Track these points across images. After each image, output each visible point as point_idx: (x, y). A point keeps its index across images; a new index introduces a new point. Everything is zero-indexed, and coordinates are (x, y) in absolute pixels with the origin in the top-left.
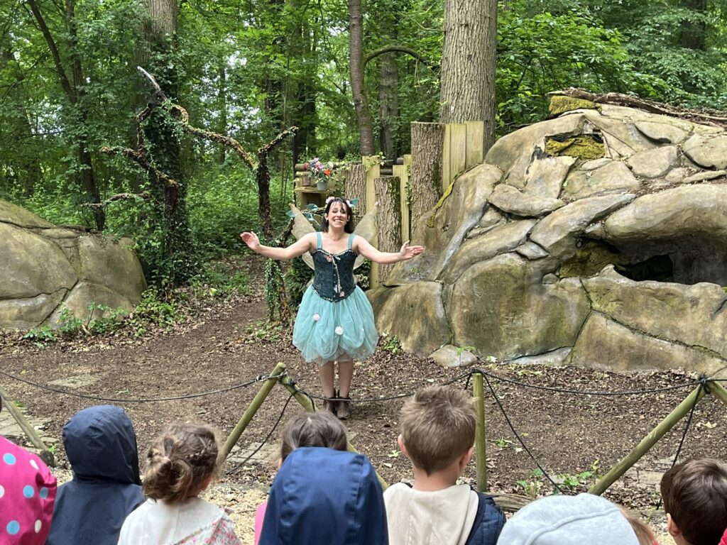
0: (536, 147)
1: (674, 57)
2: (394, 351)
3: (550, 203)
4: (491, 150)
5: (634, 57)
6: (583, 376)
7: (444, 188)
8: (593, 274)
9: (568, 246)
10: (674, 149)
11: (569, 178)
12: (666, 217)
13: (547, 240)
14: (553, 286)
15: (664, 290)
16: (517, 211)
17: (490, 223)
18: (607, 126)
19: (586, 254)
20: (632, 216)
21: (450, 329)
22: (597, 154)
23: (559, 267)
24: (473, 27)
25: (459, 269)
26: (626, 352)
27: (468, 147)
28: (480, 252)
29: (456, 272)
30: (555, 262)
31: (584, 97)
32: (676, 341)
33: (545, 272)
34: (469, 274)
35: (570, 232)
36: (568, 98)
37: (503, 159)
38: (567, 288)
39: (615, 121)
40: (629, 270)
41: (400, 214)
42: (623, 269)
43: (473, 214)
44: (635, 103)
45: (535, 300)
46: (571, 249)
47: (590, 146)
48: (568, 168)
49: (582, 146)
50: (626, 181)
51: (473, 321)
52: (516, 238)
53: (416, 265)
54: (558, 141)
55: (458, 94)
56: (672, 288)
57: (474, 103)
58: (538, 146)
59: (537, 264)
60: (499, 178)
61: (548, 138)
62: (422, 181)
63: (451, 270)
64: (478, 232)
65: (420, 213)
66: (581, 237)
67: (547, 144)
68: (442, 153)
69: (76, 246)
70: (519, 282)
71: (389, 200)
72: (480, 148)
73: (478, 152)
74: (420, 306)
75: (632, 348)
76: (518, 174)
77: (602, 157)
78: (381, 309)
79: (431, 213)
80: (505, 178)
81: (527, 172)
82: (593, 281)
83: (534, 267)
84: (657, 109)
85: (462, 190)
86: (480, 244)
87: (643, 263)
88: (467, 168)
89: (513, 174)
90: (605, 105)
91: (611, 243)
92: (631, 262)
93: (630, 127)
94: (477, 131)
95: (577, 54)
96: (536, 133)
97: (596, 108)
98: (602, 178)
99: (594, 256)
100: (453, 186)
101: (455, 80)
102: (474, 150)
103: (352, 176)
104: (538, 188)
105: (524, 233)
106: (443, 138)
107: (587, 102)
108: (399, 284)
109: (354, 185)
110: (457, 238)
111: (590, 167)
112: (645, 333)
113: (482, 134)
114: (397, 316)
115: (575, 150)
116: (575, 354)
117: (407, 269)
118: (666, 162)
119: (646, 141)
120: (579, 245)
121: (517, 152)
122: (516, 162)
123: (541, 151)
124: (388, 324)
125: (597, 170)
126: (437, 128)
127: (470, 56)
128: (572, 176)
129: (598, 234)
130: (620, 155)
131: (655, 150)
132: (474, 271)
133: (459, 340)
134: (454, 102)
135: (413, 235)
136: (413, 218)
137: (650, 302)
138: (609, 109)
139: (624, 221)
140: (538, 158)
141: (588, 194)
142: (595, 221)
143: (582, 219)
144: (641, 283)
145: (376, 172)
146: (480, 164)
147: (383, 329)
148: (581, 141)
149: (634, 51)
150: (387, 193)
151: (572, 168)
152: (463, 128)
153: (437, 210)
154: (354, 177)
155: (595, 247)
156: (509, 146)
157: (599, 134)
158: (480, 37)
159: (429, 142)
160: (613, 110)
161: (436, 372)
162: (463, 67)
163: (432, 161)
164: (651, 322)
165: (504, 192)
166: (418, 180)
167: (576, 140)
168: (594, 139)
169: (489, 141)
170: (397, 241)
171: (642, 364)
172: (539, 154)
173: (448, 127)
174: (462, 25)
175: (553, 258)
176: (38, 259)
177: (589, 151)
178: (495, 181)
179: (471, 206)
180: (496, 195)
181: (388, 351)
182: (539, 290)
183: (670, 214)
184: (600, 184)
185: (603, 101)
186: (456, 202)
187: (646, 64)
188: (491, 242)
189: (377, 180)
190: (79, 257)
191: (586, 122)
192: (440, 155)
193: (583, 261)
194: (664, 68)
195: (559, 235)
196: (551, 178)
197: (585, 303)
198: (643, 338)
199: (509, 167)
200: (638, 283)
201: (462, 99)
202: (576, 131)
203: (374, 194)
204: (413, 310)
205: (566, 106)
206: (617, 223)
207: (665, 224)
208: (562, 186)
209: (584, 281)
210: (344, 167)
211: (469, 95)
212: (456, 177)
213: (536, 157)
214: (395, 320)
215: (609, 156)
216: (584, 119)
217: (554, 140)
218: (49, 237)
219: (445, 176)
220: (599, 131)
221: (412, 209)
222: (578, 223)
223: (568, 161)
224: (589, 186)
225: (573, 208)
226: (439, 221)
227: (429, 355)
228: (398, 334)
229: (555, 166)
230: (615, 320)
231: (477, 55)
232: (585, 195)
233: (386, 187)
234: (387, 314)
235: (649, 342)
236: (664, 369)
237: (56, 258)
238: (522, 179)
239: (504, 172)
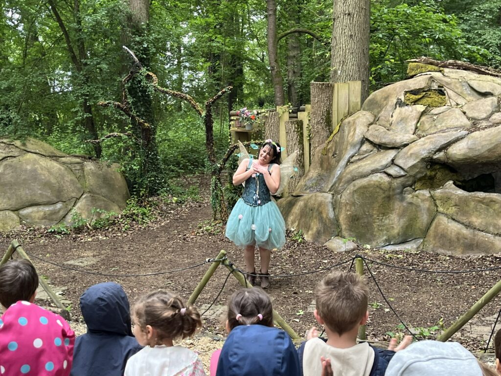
0: (398, 99)
1: (494, 33)
2: (299, 241)
3: (408, 138)
4: (366, 101)
5: (466, 33)
6: (432, 258)
7: (333, 128)
8: (438, 187)
9: (421, 168)
10: (495, 99)
11: (421, 120)
12: (490, 147)
13: (406, 163)
14: (410, 196)
15: (488, 198)
16: (385, 144)
17: (366, 152)
18: (448, 84)
19: (433, 173)
20: (466, 147)
21: (338, 226)
22: (441, 103)
23: (414, 183)
24: (354, 16)
25: (344, 184)
26: (461, 241)
27: (350, 99)
28: (359, 172)
29: (341, 186)
30: (411, 179)
31: (431, 64)
32: (497, 234)
33: (404, 186)
34: (351, 188)
35: (423, 158)
36: (421, 64)
37: (375, 107)
38: (420, 197)
39: (454, 80)
40: (464, 184)
41: (303, 145)
42: (460, 184)
43: (354, 146)
44: (468, 67)
45: (398, 206)
46: (423, 170)
47: (436, 98)
48: (420, 113)
49: (431, 98)
50: (461, 122)
51: (354, 220)
52: (384, 163)
53: (314, 181)
54: (413, 94)
55: (343, 62)
56: (494, 197)
57: (354, 68)
58: (400, 98)
59: (399, 181)
60: (372, 120)
61: (406, 92)
62: (318, 123)
63: (339, 184)
64: (358, 158)
65: (317, 145)
66: (430, 162)
67: (406, 96)
68: (332, 104)
69: (82, 169)
70: (387, 193)
71: (295, 136)
72: (359, 100)
73: (358, 102)
74: (318, 210)
75: (466, 239)
76: (385, 117)
77: (445, 105)
78: (290, 211)
79: (324, 145)
80: (376, 120)
81: (392, 116)
82: (438, 192)
83: (396, 183)
84: (483, 71)
85: (346, 129)
86: (359, 167)
87: (473, 180)
88: (350, 114)
89: (382, 117)
90: (447, 69)
91: (451, 166)
92: (465, 179)
93: (464, 84)
94: (357, 88)
95: (426, 33)
96: (398, 89)
97: (440, 71)
98: (445, 120)
99: (439, 175)
100: (340, 126)
101: (341, 52)
102: (354, 101)
103: (270, 120)
104: (400, 127)
105: (390, 159)
106: (332, 93)
107: (433, 67)
108: (302, 194)
109: (271, 126)
110: (343, 163)
111: (436, 113)
112: (475, 228)
113: (360, 90)
114: (301, 217)
115: (426, 101)
116: (426, 243)
117: (308, 184)
118: (489, 109)
119: (475, 94)
120: (429, 167)
121: (385, 102)
122: (384, 109)
123: (401, 101)
124: (295, 222)
125: (440, 115)
126: (328, 86)
127: (351, 36)
128: (423, 118)
129: (442, 159)
130: (457, 104)
131: (482, 100)
132: (354, 186)
133: (345, 233)
134: (341, 67)
135: (312, 161)
136: (312, 149)
137: (479, 207)
138: (449, 72)
139: (460, 150)
140: (399, 107)
141: (435, 131)
142: (440, 150)
143: (431, 149)
144: (473, 193)
145: (286, 117)
146: (358, 111)
147: (292, 225)
148: (430, 95)
149: (466, 29)
150: (294, 131)
151: (423, 113)
152: (347, 86)
153: (329, 143)
154: (271, 120)
155: (440, 168)
156: (379, 98)
157: (443, 89)
158: (359, 23)
159: (323, 96)
160: (452, 72)
161: (329, 255)
162: (346, 44)
163: (325, 109)
164: (480, 221)
165: (376, 130)
166: (316, 122)
167: (426, 94)
168: (438, 92)
169: (365, 95)
170: (301, 165)
171: (473, 250)
172: (400, 104)
173: (336, 85)
174: (346, 14)
175: (410, 176)
176: (56, 178)
177: (435, 101)
178: (369, 123)
179: (352, 141)
180: (370, 132)
181: (295, 241)
182: (400, 199)
183: (493, 145)
184: (443, 124)
185: (445, 66)
186: (342, 137)
187: (474, 38)
188: (367, 165)
189: (287, 123)
190: (84, 176)
191: (433, 81)
192: (331, 105)
193: (432, 178)
194: (487, 41)
195: (414, 160)
196: (409, 120)
197: (433, 207)
198: (474, 232)
199: (379, 113)
200: (470, 193)
201: (346, 65)
202: (426, 87)
203: (285, 132)
204: (313, 213)
205: (419, 70)
206: (455, 152)
207: (489, 152)
208: (417, 126)
209: (432, 192)
210: (264, 114)
211: (351, 63)
212: (342, 120)
213: (398, 106)
214: (300, 220)
215: (449, 105)
216: (432, 79)
217: (410, 94)
218: (64, 163)
219: (335, 119)
220: (442, 87)
221: (312, 143)
222: (428, 152)
223: (420, 108)
224: (435, 126)
225: (423, 141)
226: (330, 150)
227: (324, 243)
228: (302, 229)
229: (412, 112)
230: (454, 219)
231: (357, 35)
232: (433, 132)
233: (293, 128)
234: (294, 215)
235: (478, 234)
236: (489, 253)
237: (69, 177)
238: (388, 121)
239: (375, 116)
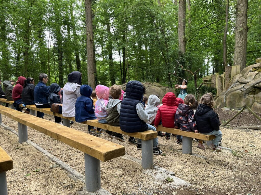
2: (215, 108)
3: (250, 81)
4: (242, 71)
7: (231, 78)
8: (256, 94)
9: (251, 89)
11: (256, 76)
13: (247, 87)
14: (247, 96)
16: (243, 82)
17: (237, 85)
19: (255, 90)
21: (226, 104)
23: (249, 93)
24: (240, 47)
27: (237, 70)
28: (233, 90)
29: (228, 94)
33: (246, 94)
34: (231, 94)
35: (252, 86)
37: (244, 72)
38: (250, 97)
41: (222, 83)
43: (234, 83)
45: (243, 99)
51: (230, 102)
52: (241, 87)
54: (255, 68)
55: (237, 60)
57: (240, 62)
59: (244, 92)
60: (241, 76)
61: (253, 68)
62: (227, 77)
64: (234, 86)
65: (226, 83)
66: (254, 87)
69: (165, 89)
70: (240, 95)
71: (220, 81)
72: (239, 71)
79: (228, 83)
82: (256, 96)
83: (243, 93)
85: (234, 78)
88: (236, 74)
94: (239, 67)
96: (251, 67)
99: (257, 91)
104: (249, 78)
105: (242, 86)
106: (231, 69)
108: (219, 96)
110: (230, 87)
115: (259, 70)
122: (246, 73)
126: (230, 67)
129: (258, 86)
133: (227, 106)
134: (236, 62)
135: (225, 87)
142: (257, 84)
143: (254, 83)
145: (218, 76)
146: (239, 74)
151: (257, 74)
152: (236, 67)
154: (213, 77)
155: (257, 89)
156: (245, 70)
158: (242, 49)
159: (228, 70)
162: (238, 55)
163: (229, 73)
165: (242, 79)
167: (259, 68)
169: (242, 68)
172: (251, 71)
173: (232, 67)
174: (238, 47)
175: (248, 91)
176: (159, 91)
180: (240, 79)
182: (244, 97)
186: (232, 81)
188: (236, 88)
190: (166, 91)
192: (231, 72)
193: (254, 92)
195: (249, 86)
196: (252, 76)
197: (254, 100)
199: (244, 74)
202: (259, 66)
203: (217, 80)
204: (220, 101)
205: (259, 61)
208: (254, 77)
209: (254, 96)
211: (239, 60)
212: (234, 76)
218: (161, 88)
219: (232, 76)
224: (260, 77)
226: (230, 85)
227: (221, 108)
228: (217, 105)
229: (254, 73)
230: (259, 103)
231: (241, 52)
233: (220, 79)
237: (162, 91)
238: (246, 76)
239: (243, 75)
